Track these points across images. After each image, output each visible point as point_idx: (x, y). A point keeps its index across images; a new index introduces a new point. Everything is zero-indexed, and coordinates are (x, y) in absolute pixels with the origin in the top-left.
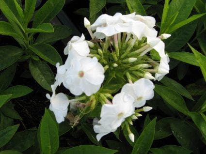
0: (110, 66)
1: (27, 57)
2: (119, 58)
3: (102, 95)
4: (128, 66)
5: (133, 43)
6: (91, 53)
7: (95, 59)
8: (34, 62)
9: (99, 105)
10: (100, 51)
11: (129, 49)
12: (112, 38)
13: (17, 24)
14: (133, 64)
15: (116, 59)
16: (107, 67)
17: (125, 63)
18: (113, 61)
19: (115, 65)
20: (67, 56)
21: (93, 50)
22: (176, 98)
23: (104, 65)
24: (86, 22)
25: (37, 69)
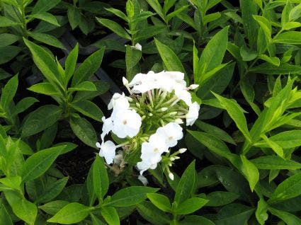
0: (147, 115)
1: (66, 116)
2: (154, 108)
3: (142, 139)
4: (161, 114)
5: (164, 95)
6: (130, 106)
7: (134, 111)
8: (74, 119)
9: (140, 146)
10: (138, 104)
11: (161, 101)
12: (147, 93)
13: (57, 84)
14: (166, 113)
15: (151, 110)
16: (144, 117)
17: (159, 113)
18: (149, 112)
19: (151, 115)
20: (112, 110)
21: (132, 104)
22: (217, 143)
23: (141, 116)
24: (125, 81)
25: (78, 126)
